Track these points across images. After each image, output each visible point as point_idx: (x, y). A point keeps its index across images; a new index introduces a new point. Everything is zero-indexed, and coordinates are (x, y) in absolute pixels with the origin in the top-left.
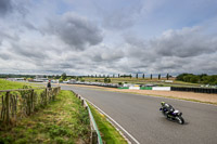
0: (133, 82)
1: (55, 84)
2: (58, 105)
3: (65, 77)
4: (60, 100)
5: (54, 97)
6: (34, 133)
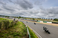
0: (41, 20)
1: (17, 19)
2: (17, 26)
3: (20, 17)
4: (18, 25)
5: (16, 24)
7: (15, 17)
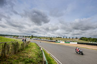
0: (62, 40)
1: (28, 40)
2: (29, 49)
3: (32, 37)
4: (30, 47)
6: (17, 62)
7: (25, 36)
